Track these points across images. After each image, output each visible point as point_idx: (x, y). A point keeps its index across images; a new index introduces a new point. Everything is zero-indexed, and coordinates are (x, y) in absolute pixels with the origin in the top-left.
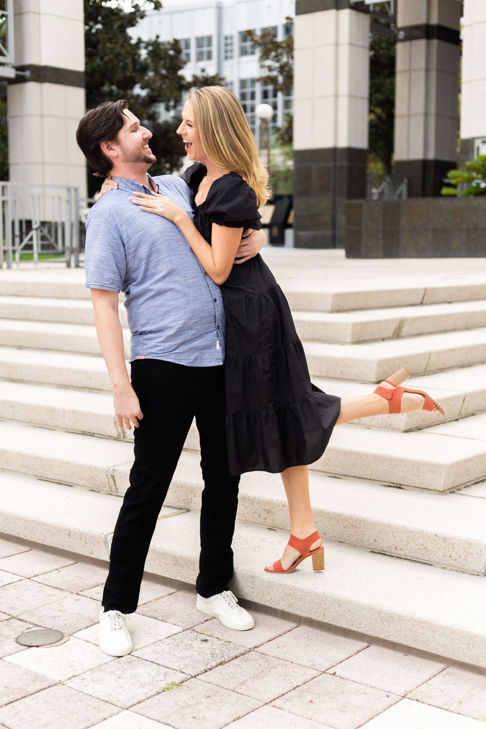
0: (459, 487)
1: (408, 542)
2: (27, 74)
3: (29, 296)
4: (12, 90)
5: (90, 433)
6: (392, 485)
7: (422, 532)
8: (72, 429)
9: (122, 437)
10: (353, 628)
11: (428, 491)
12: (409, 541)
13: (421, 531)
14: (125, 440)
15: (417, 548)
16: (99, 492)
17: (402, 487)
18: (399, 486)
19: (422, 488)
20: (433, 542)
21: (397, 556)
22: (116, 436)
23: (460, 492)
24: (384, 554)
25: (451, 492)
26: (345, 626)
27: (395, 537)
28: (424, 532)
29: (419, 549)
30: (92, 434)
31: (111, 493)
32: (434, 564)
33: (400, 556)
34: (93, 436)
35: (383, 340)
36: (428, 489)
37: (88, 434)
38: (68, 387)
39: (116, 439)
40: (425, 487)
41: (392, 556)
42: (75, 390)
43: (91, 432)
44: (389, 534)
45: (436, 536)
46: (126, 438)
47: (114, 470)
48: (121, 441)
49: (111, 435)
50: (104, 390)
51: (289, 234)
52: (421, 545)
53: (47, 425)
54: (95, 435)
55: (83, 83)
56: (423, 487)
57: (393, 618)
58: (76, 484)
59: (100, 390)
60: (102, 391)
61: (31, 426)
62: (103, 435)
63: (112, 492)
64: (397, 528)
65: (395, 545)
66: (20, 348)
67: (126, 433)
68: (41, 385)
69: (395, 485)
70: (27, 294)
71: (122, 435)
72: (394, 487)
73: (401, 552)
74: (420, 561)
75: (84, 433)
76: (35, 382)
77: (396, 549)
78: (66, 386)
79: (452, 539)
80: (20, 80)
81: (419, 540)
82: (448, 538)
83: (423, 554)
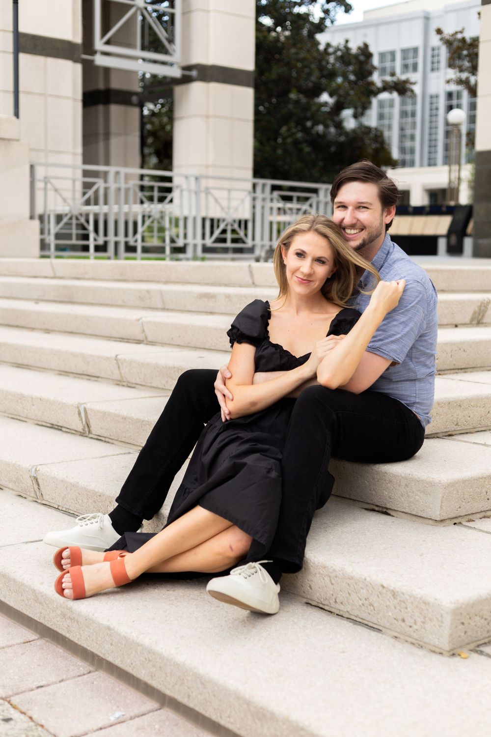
0: (471, 517)
1: (349, 594)
2: (194, 73)
3: (89, 279)
4: (178, 90)
5: (58, 426)
6: (377, 509)
7: (365, 579)
8: (42, 421)
9: (87, 432)
10: (223, 722)
11: (421, 520)
12: (350, 592)
13: (363, 577)
14: (91, 436)
15: (361, 603)
16: (25, 498)
17: (389, 512)
18: (385, 510)
19: (413, 515)
20: (380, 596)
21: (338, 613)
22: (82, 431)
23: (470, 524)
24: (321, 608)
25: (455, 524)
26: (214, 717)
27: (332, 584)
28: (368, 579)
29: (363, 604)
30: (60, 428)
31: (37, 500)
32: (384, 630)
33: (341, 613)
34: (61, 430)
35: (456, 326)
36: (420, 517)
37: (57, 427)
38: (68, 374)
39: (82, 434)
40: (417, 514)
41: (331, 612)
42: (75, 377)
43: (59, 424)
44: (325, 579)
45: (383, 587)
46: (91, 433)
47: (36, 470)
48: (86, 437)
49: (76, 429)
50: (102, 378)
51: (468, 243)
52: (366, 599)
53: (19, 416)
54: (63, 429)
55: (252, 82)
56: (414, 513)
57: (264, 716)
58: (6, 487)
59: (98, 377)
60: (100, 379)
61: (5, 416)
62: (70, 429)
63: (38, 498)
64: (334, 571)
65: (334, 597)
66: (48, 331)
67: (91, 427)
68: (43, 372)
69: (381, 509)
70: (87, 277)
71: (87, 429)
72: (378, 511)
73: (342, 607)
74: (366, 623)
75: (52, 427)
76: (39, 367)
77: (336, 602)
78: (66, 372)
79: (403, 594)
80: (186, 80)
81: (362, 591)
82: (398, 592)
83: (369, 614)
